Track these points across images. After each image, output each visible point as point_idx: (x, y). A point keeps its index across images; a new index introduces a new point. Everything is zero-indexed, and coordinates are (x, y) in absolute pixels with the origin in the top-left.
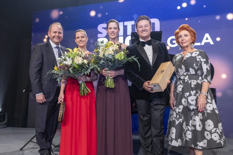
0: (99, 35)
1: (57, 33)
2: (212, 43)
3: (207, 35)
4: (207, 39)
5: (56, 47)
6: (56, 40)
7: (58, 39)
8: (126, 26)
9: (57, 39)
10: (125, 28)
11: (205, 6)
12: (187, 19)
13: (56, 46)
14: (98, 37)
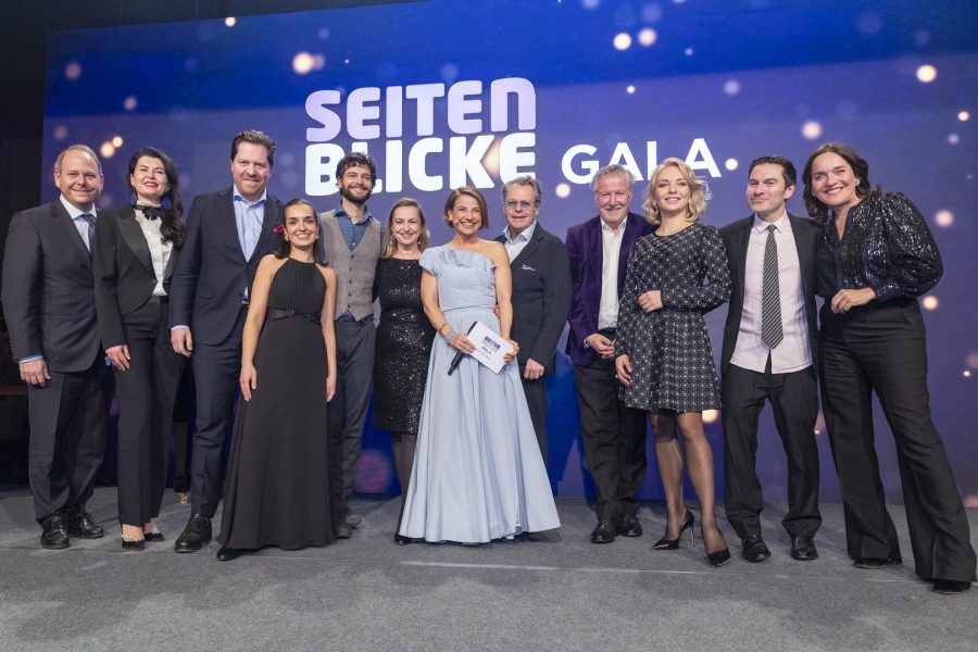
0: (311, 133)
1: (81, 176)
2: (715, 173)
3: (699, 145)
4: (699, 158)
5: (82, 216)
6: (80, 197)
7: (84, 194)
8: (415, 101)
9: (80, 193)
10: (410, 107)
11: (689, 52)
12: (631, 89)
13: (82, 213)
14: (308, 139)
